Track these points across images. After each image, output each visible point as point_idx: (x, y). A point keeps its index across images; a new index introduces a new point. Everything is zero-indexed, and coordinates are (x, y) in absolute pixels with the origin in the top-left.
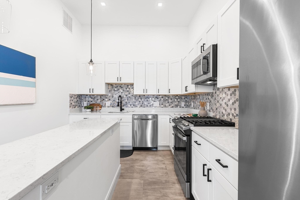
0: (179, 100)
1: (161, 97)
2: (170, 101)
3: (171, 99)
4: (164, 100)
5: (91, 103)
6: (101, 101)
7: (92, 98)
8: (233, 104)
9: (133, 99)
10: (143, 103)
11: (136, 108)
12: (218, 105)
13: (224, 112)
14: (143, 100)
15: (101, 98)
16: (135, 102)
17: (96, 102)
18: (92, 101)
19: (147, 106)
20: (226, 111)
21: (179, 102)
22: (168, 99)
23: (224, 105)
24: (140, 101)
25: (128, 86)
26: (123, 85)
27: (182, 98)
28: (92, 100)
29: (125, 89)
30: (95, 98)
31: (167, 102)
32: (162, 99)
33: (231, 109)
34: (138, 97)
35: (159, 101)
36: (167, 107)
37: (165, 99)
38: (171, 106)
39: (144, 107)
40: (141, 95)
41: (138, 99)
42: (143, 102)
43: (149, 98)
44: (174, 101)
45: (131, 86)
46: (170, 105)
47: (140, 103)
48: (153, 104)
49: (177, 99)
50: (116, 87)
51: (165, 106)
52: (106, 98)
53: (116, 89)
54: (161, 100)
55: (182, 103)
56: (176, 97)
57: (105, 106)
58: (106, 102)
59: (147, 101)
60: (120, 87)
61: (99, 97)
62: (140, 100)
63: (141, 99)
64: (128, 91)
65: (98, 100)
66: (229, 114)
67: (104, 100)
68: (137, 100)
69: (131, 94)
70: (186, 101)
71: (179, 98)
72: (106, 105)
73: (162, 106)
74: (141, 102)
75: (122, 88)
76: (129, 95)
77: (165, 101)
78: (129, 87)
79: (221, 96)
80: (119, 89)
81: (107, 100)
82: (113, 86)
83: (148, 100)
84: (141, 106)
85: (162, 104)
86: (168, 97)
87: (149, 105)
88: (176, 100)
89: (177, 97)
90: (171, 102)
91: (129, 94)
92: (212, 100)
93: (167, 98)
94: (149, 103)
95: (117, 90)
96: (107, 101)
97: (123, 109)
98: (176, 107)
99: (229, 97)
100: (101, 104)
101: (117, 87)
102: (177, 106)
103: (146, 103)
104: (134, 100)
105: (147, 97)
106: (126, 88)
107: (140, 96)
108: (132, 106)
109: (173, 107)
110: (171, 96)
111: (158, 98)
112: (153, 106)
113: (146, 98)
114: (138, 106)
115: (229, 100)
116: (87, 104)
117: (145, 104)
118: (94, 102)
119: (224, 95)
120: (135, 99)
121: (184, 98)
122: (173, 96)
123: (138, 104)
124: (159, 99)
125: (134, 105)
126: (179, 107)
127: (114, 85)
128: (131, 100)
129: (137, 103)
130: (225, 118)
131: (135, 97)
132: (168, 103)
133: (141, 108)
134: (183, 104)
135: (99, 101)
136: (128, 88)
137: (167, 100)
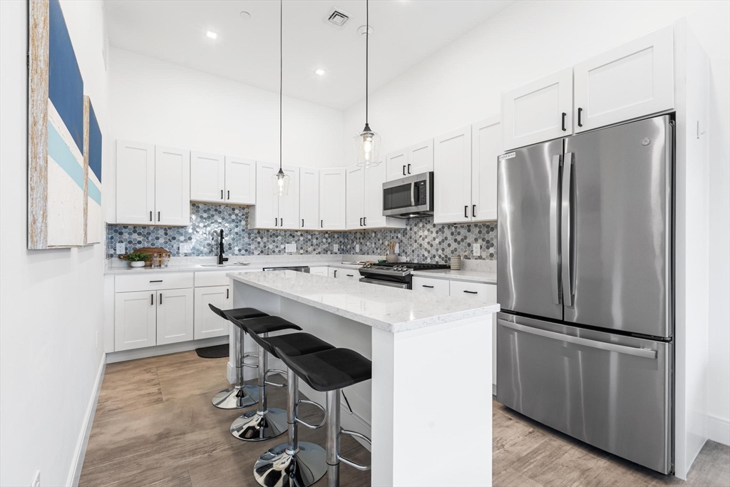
0: (329, 240)
1: (299, 233)
2: (315, 241)
3: (317, 239)
4: (304, 240)
5: (138, 246)
6: (166, 243)
7: (139, 234)
8: (440, 243)
9: (244, 238)
10: (265, 247)
11: (252, 256)
12: (415, 245)
13: (426, 254)
14: (265, 239)
15: (166, 234)
16: (250, 244)
17: (153, 244)
18: (140, 242)
19: (274, 252)
20: (429, 252)
21: (329, 243)
22: (312, 238)
23: (426, 245)
24: (259, 243)
25: (234, 209)
26: (222, 207)
27: (334, 237)
28: (140, 239)
29: (227, 217)
30: (149, 234)
31: (309, 243)
32: (302, 238)
33: (437, 250)
34: (256, 234)
35: (296, 242)
36: (310, 253)
37: (307, 238)
38: (317, 251)
39: (268, 254)
40: (262, 229)
41: (256, 238)
42: (265, 243)
43: (277, 236)
44: (322, 242)
45: (240, 210)
46: (314, 250)
47: (259, 247)
48: (285, 248)
49: (327, 239)
50: (205, 211)
51: (307, 251)
52: (181, 235)
53: (205, 215)
54: (299, 240)
55: (334, 245)
56: (324, 234)
57: (178, 253)
58: (181, 244)
59: (274, 241)
60: (216, 210)
61: (161, 232)
62: (259, 239)
63: (262, 238)
64: (233, 221)
65: (157, 238)
66: (434, 256)
67: (174, 238)
68: (253, 240)
69: (242, 228)
70: (341, 242)
71: (329, 237)
72: (180, 251)
73: (302, 251)
74: (262, 245)
75: (220, 212)
76: (236, 230)
77: (307, 242)
78: (237, 211)
79: (420, 234)
80: (213, 216)
81: (182, 238)
82: (198, 207)
83: (276, 239)
84: (262, 252)
85: (302, 248)
86: (312, 235)
87: (277, 250)
88: (324, 240)
89: (327, 235)
90: (317, 245)
91: (237, 226)
92: (405, 240)
93: (309, 237)
94: (277, 247)
95: (209, 218)
96: (182, 242)
97: (227, 260)
98: (324, 253)
99: (434, 235)
100: (167, 249)
101: (209, 210)
102: (326, 251)
103: (271, 247)
104: (246, 240)
105: (274, 234)
106: (230, 215)
107: (259, 233)
108: (243, 252)
109: (319, 253)
110: (317, 233)
111: (294, 237)
112: (285, 252)
113: (271, 236)
114: (256, 252)
115: (434, 239)
116: (126, 249)
117: (269, 248)
118: (146, 245)
119: (426, 233)
120: (249, 238)
121: (338, 238)
122: (319, 234)
123: (256, 248)
124: (296, 238)
125: (246, 250)
126: (329, 252)
127: (200, 206)
128: (240, 239)
129: (252, 247)
130: (428, 261)
131: (249, 234)
132: (312, 245)
133: (262, 256)
134: (336, 247)
135: (161, 241)
136: (234, 213)
137: (309, 240)
